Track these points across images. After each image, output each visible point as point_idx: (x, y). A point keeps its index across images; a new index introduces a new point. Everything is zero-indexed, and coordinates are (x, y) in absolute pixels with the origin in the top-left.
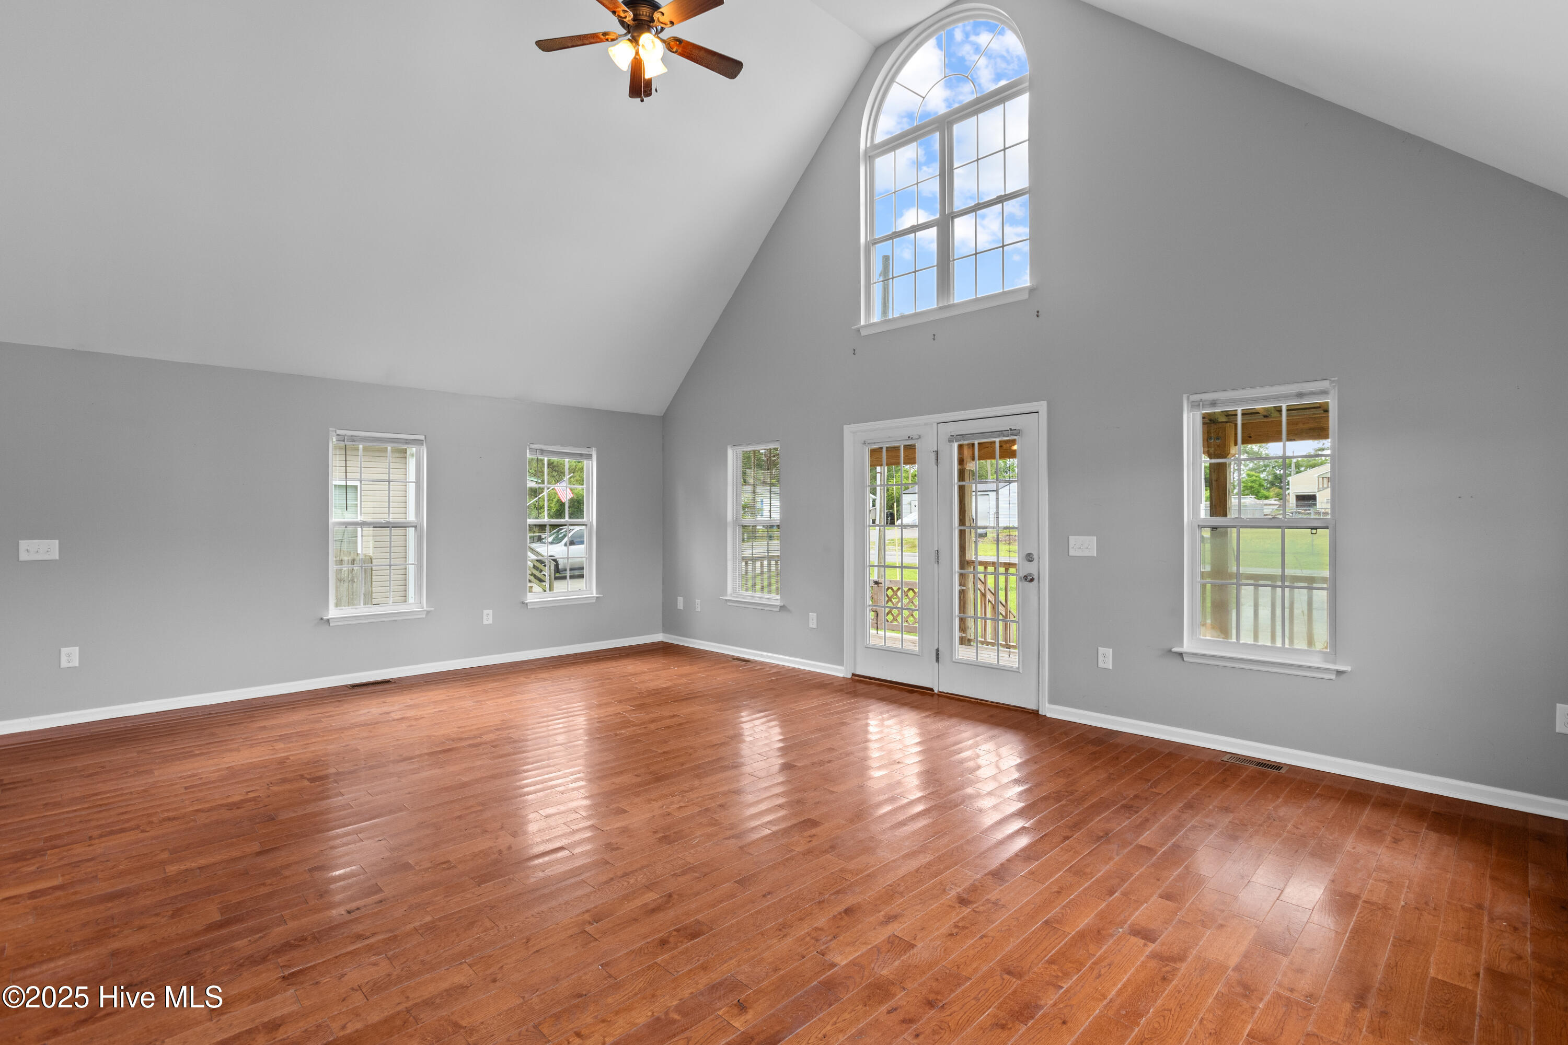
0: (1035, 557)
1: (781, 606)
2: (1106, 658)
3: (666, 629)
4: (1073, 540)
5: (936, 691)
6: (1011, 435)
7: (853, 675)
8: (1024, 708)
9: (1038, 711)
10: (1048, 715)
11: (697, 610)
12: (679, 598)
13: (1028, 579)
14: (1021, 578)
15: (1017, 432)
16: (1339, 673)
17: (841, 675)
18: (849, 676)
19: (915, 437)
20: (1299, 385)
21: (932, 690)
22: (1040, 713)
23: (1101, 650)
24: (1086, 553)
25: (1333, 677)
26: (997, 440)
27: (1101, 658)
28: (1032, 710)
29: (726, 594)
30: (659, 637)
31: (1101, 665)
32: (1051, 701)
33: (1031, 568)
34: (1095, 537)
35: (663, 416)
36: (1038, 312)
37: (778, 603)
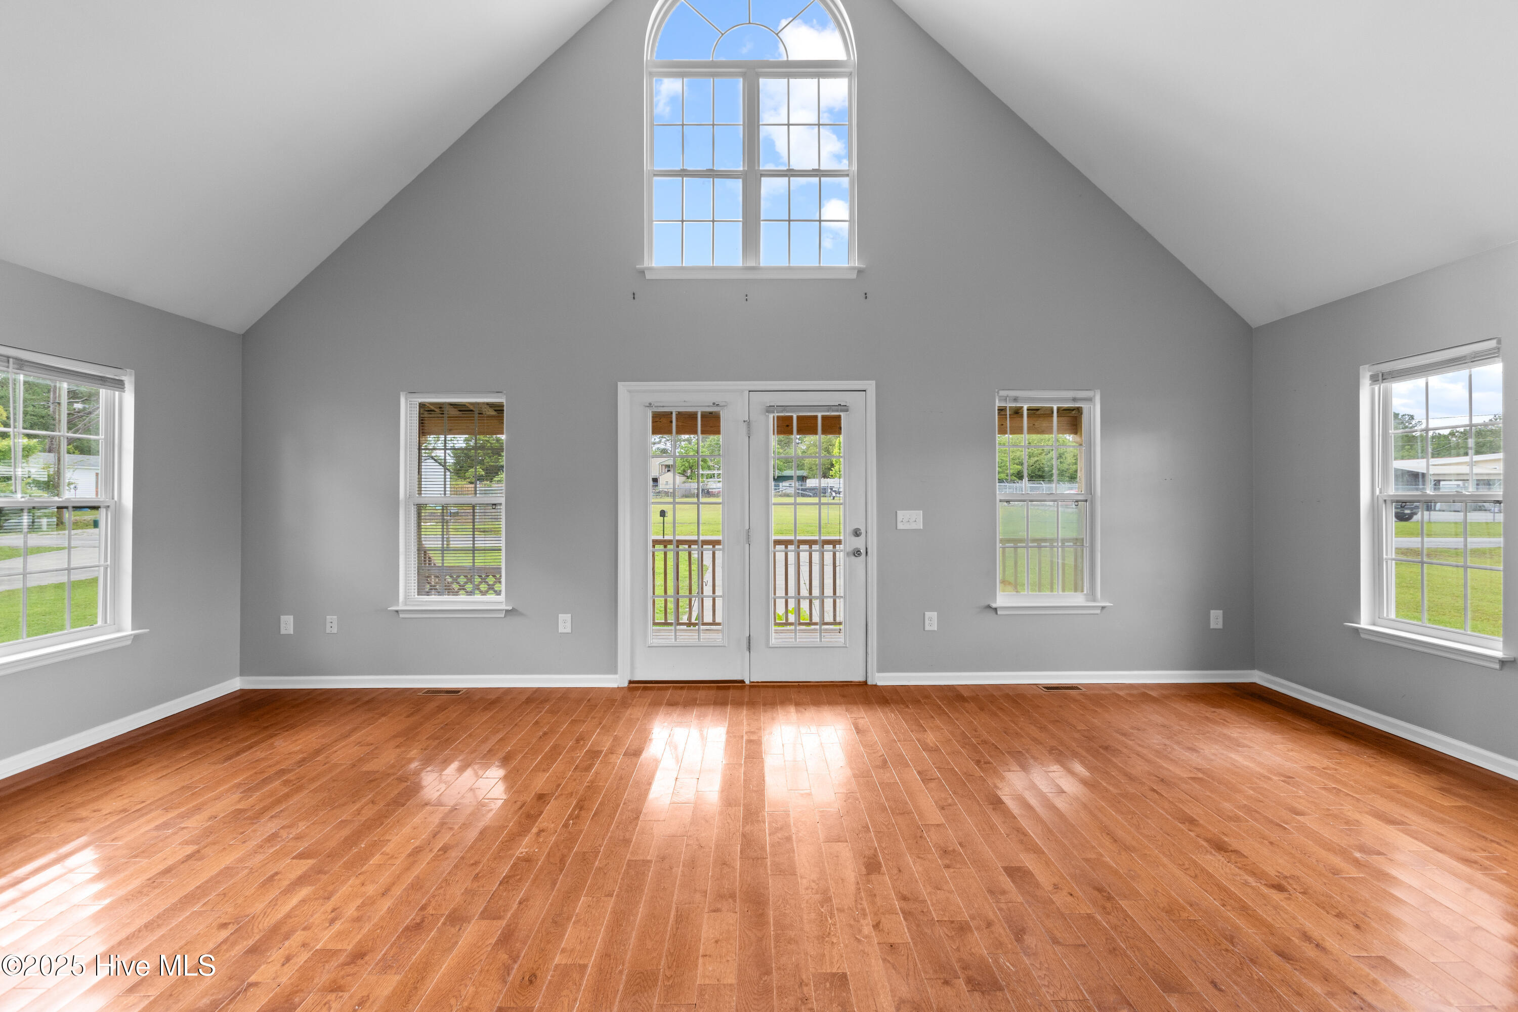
0: (863, 531)
1: (507, 611)
2: (932, 621)
3: (245, 670)
4: (900, 514)
5: (747, 682)
6: (837, 411)
7: (631, 682)
8: (851, 682)
9: (865, 683)
10: (880, 683)
11: (328, 630)
12: (283, 618)
13: (857, 553)
14: (848, 554)
15: (845, 408)
16: (1103, 608)
17: (615, 685)
18: (626, 684)
19: (721, 404)
20: (1075, 392)
21: (743, 682)
22: (869, 683)
23: (928, 614)
24: (914, 526)
25: (1098, 611)
26: (820, 415)
27: (927, 622)
28: (860, 682)
29: (397, 604)
30: (235, 684)
31: (927, 628)
32: (880, 670)
33: (859, 543)
34: (922, 512)
35: (244, 335)
36: (866, 294)
37: (504, 607)
